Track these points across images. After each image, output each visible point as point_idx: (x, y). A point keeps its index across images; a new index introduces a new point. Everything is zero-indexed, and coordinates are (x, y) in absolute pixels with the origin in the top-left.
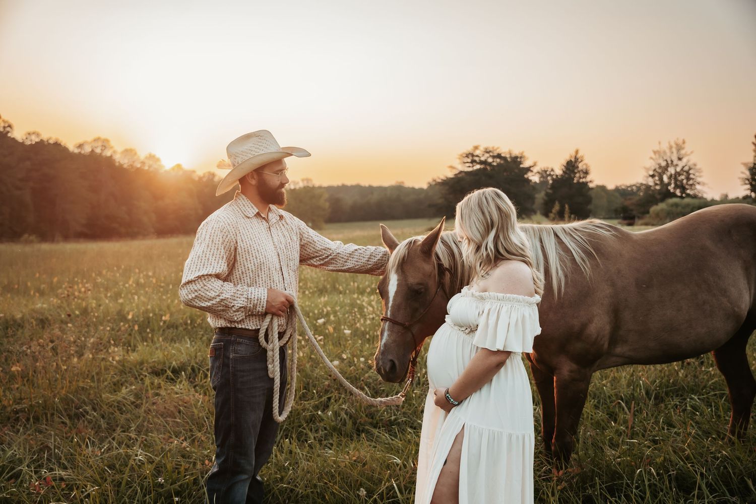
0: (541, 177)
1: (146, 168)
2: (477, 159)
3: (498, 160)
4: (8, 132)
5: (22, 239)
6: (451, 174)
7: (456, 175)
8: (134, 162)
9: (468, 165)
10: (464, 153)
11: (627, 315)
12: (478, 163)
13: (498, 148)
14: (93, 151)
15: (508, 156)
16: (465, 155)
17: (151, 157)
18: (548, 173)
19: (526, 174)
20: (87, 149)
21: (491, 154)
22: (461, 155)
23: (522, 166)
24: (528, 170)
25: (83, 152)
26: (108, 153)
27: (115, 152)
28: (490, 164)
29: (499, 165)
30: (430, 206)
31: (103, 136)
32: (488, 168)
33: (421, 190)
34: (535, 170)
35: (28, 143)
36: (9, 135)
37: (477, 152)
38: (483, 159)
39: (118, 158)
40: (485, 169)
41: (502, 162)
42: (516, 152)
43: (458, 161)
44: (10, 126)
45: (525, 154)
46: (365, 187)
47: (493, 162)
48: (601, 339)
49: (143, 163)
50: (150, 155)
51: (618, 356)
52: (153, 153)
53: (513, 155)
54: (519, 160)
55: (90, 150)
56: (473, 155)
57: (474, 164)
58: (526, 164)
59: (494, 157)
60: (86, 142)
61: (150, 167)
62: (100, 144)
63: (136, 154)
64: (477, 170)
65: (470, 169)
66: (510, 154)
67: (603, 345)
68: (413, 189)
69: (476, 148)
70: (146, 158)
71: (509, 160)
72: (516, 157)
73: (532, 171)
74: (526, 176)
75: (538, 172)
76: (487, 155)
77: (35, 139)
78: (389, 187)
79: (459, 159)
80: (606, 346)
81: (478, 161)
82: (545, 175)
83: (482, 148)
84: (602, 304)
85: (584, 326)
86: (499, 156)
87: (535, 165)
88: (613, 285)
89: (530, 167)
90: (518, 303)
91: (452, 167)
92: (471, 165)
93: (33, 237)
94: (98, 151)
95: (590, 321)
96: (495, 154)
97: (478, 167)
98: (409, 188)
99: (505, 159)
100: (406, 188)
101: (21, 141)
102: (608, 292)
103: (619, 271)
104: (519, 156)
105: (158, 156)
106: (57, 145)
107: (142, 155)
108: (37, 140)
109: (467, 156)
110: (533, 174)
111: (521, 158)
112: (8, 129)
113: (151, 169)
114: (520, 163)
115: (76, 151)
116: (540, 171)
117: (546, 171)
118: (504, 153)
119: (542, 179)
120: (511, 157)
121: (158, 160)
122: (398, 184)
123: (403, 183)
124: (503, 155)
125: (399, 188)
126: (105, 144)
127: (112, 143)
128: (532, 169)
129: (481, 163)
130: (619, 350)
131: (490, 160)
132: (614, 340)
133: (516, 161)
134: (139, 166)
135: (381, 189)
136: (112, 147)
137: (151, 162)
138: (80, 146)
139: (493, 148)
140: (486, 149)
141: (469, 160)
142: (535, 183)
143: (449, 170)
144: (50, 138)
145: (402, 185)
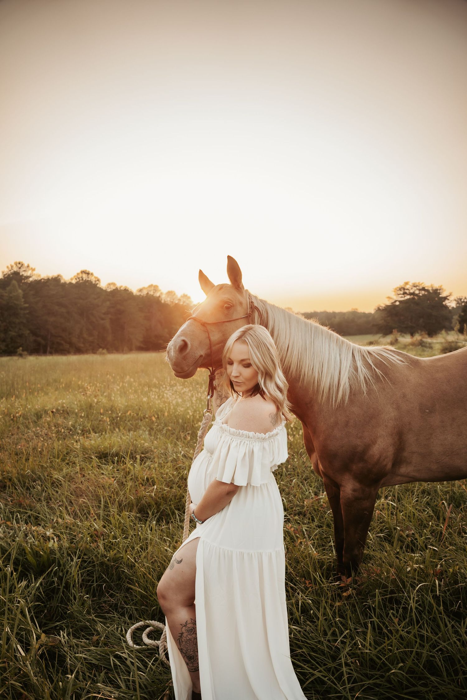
0: (457, 304)
1: (181, 303)
2: (407, 291)
3: (423, 292)
4: (97, 284)
5: (98, 352)
6: (388, 303)
7: (392, 303)
8: (173, 300)
9: (401, 296)
10: (398, 288)
11: (410, 438)
12: (408, 294)
13: (422, 283)
14: (148, 293)
15: (430, 289)
16: (398, 289)
17: (185, 296)
18: (462, 300)
19: (444, 301)
20: (144, 293)
21: (418, 288)
22: (396, 289)
23: (440, 296)
24: (445, 298)
25: (142, 294)
26: (158, 294)
27: (161, 293)
28: (417, 295)
29: (424, 295)
30: (374, 325)
31: (154, 284)
32: (416, 297)
33: (370, 314)
34: (451, 298)
35: (109, 290)
36: (98, 286)
37: (408, 287)
38: (412, 291)
39: (165, 299)
40: (413, 299)
41: (426, 293)
42: (436, 286)
43: (394, 293)
44: (98, 280)
45: (443, 287)
46: (330, 313)
47: (419, 293)
48: (384, 460)
49: (180, 300)
50: (184, 294)
51: (402, 476)
52: (186, 294)
53: (434, 288)
54: (438, 291)
55: (146, 292)
56: (404, 289)
57: (405, 295)
58: (443, 295)
59: (420, 290)
60: (144, 288)
61: (184, 302)
62: (152, 288)
63: (175, 294)
64: (407, 299)
65: (403, 299)
66: (432, 287)
67: (386, 465)
68: (364, 313)
69: (407, 283)
70: (182, 297)
71: (431, 291)
72: (437, 290)
73: (448, 299)
74: (444, 303)
75: (455, 300)
76: (415, 288)
77: (113, 288)
78: (347, 312)
79: (395, 291)
80: (389, 466)
81: (408, 293)
82: (460, 302)
83: (411, 284)
84: (386, 426)
85: (367, 447)
86: (423, 289)
87: (450, 295)
88: (398, 408)
89: (447, 296)
90: (248, 439)
91: (389, 298)
92: (403, 296)
93: (105, 351)
94: (151, 293)
95: (374, 442)
96: (421, 288)
97: (408, 297)
98: (361, 313)
99: (427, 291)
100: (359, 313)
101: (104, 289)
102: (393, 414)
103: (404, 396)
104: (439, 288)
105: (189, 295)
106: (126, 290)
107: (179, 294)
108: (114, 288)
109: (400, 290)
110: (449, 301)
111: (440, 290)
112: (97, 282)
113: (185, 304)
114: (439, 294)
115: (138, 294)
116: (457, 299)
117: (461, 299)
118: (427, 287)
119: (458, 305)
120: (432, 290)
121: (189, 298)
122: (353, 310)
123: (357, 309)
124: (426, 288)
125: (354, 313)
126: (156, 288)
127: (160, 288)
128: (448, 298)
129: (411, 294)
130: (404, 470)
131: (417, 292)
132: (398, 461)
133: (436, 292)
134: (177, 302)
135: (342, 314)
136: (160, 290)
137: (184, 300)
138: (141, 290)
139: (419, 283)
140: (414, 284)
141: (402, 292)
142: (453, 308)
143: (387, 299)
144: (122, 286)
145: (356, 311)
